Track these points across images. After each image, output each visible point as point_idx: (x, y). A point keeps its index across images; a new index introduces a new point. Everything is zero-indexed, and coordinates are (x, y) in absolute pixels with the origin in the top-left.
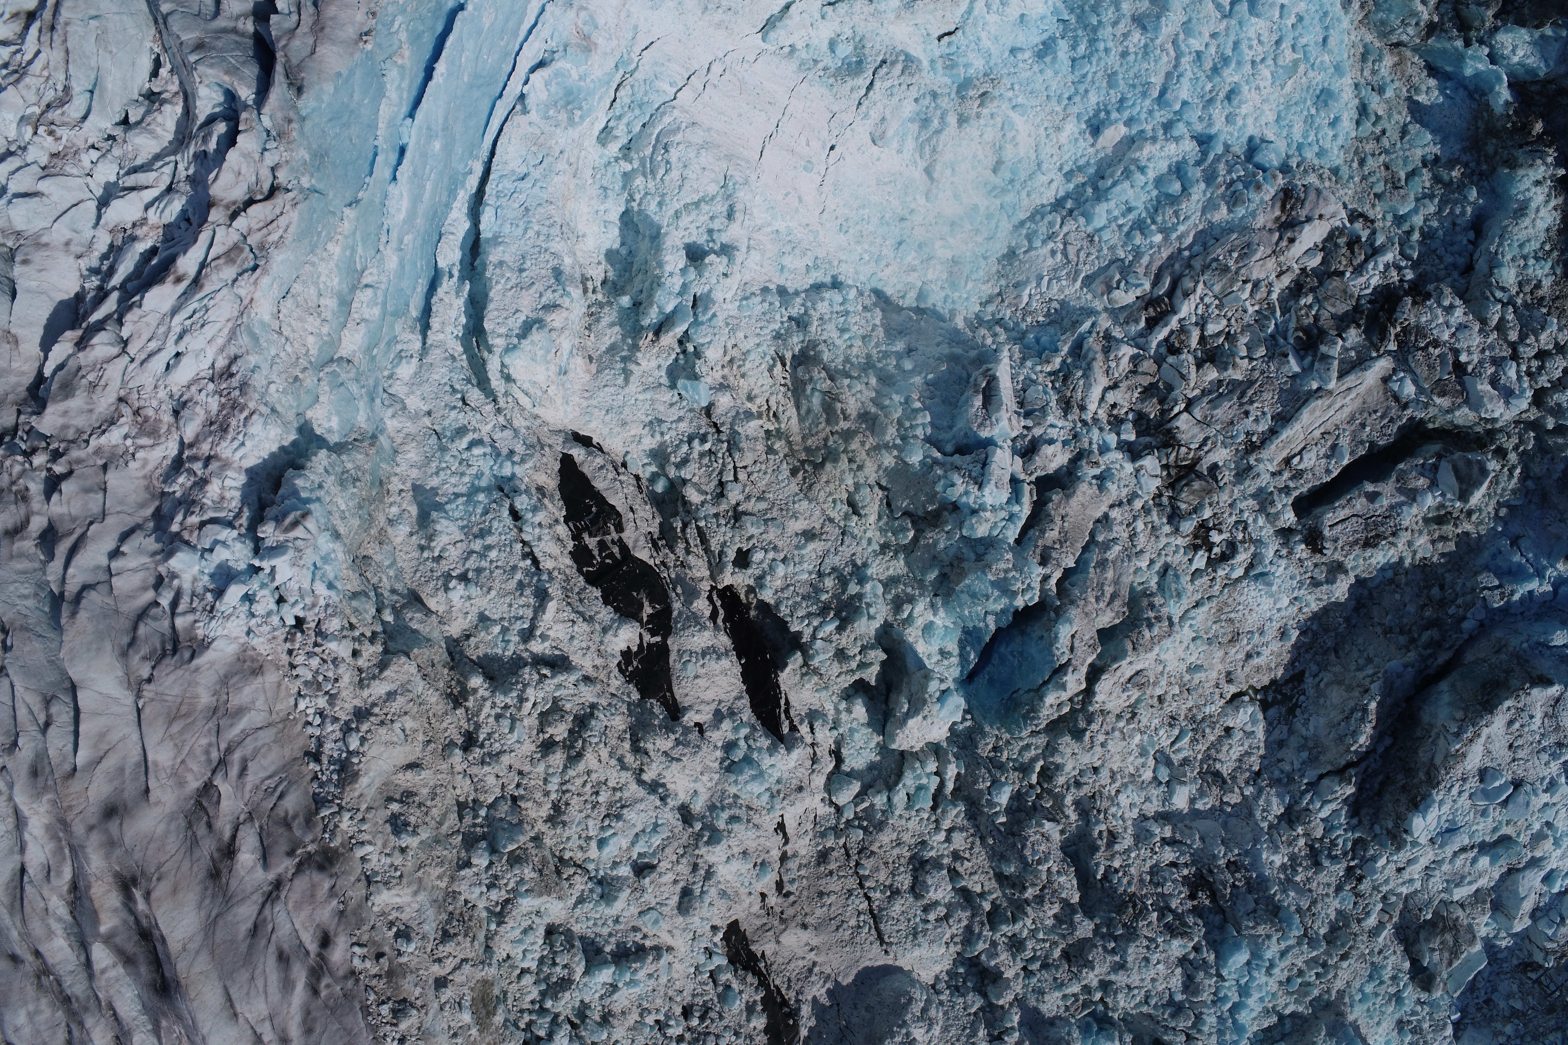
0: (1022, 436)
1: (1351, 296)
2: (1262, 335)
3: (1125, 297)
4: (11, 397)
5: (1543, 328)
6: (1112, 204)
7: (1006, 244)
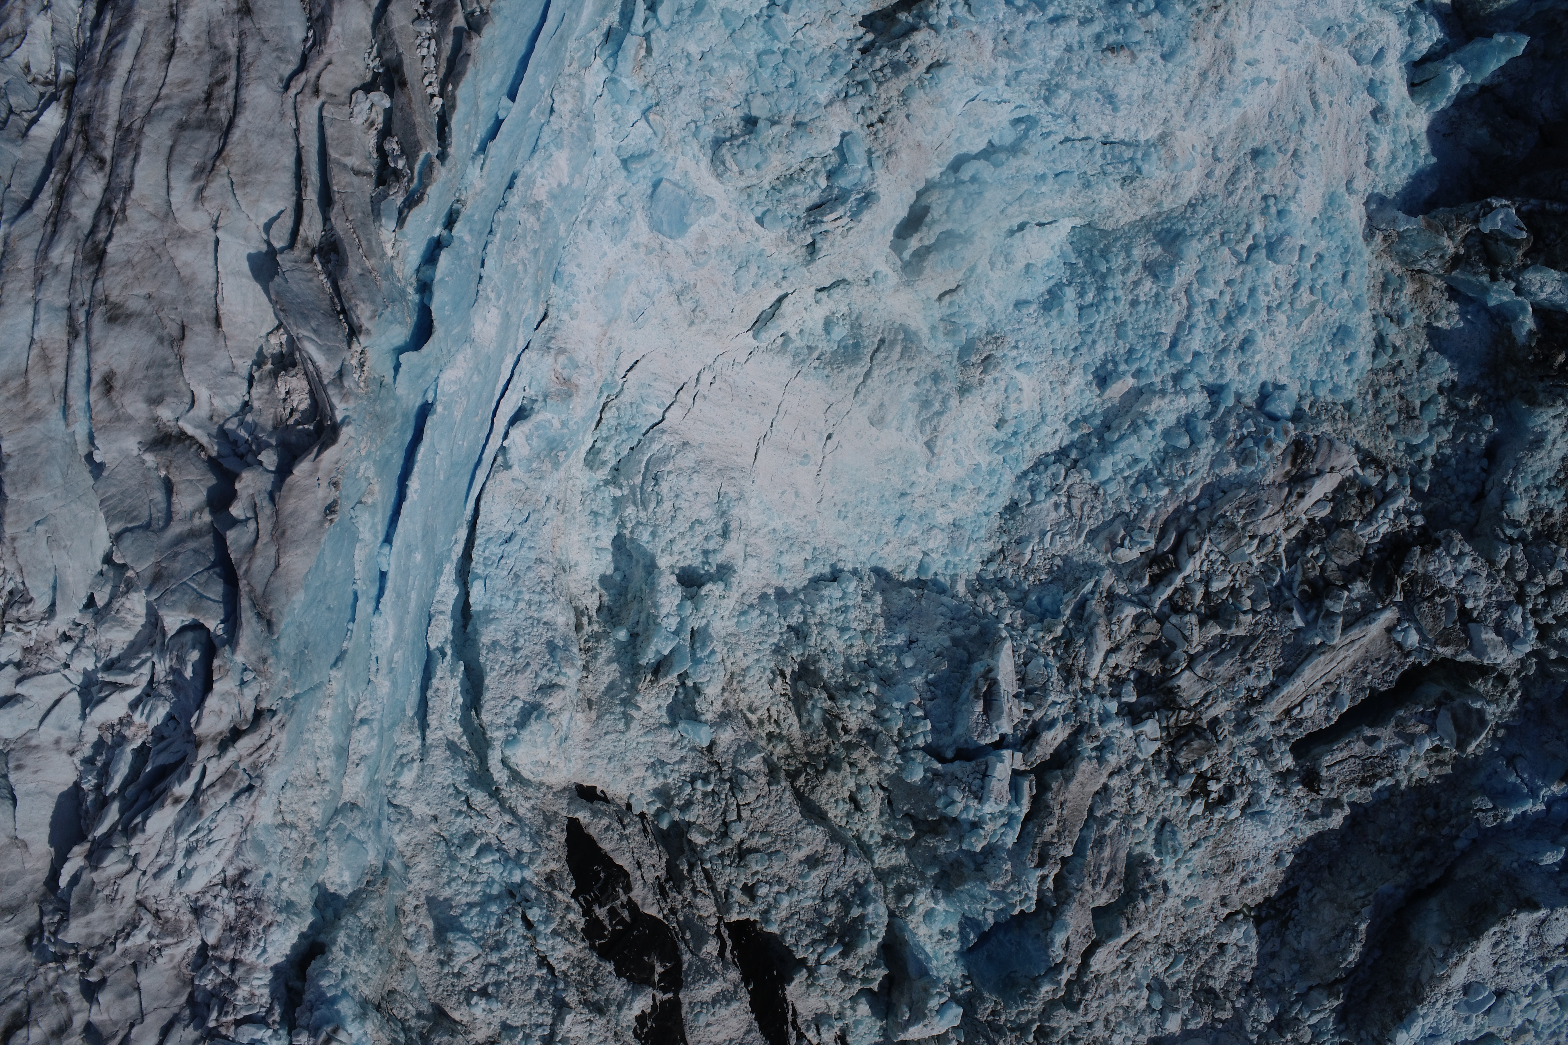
0: (1023, 722)
1: (1360, 547)
2: (1267, 586)
3: (1129, 554)
4: (31, 896)
5: (1552, 567)
6: (1118, 456)
7: (1008, 497)
